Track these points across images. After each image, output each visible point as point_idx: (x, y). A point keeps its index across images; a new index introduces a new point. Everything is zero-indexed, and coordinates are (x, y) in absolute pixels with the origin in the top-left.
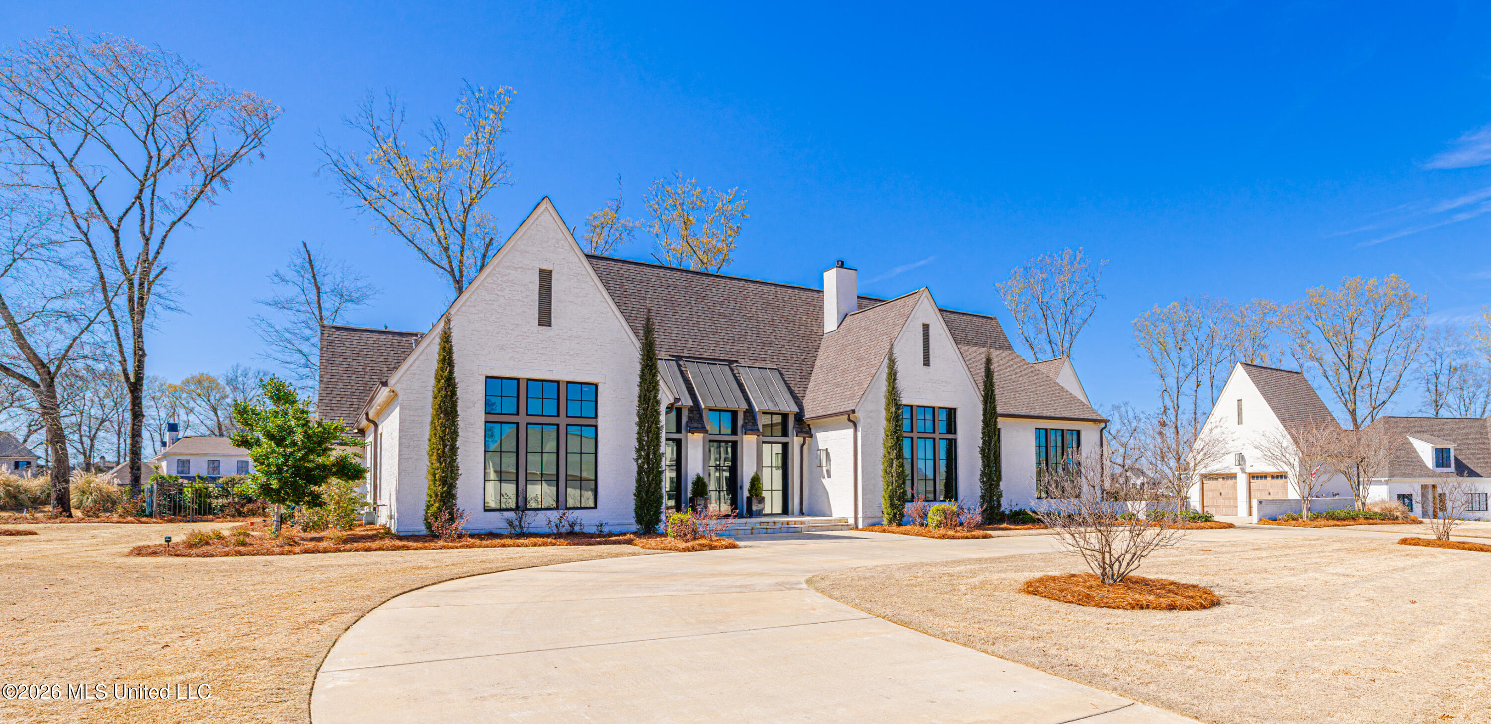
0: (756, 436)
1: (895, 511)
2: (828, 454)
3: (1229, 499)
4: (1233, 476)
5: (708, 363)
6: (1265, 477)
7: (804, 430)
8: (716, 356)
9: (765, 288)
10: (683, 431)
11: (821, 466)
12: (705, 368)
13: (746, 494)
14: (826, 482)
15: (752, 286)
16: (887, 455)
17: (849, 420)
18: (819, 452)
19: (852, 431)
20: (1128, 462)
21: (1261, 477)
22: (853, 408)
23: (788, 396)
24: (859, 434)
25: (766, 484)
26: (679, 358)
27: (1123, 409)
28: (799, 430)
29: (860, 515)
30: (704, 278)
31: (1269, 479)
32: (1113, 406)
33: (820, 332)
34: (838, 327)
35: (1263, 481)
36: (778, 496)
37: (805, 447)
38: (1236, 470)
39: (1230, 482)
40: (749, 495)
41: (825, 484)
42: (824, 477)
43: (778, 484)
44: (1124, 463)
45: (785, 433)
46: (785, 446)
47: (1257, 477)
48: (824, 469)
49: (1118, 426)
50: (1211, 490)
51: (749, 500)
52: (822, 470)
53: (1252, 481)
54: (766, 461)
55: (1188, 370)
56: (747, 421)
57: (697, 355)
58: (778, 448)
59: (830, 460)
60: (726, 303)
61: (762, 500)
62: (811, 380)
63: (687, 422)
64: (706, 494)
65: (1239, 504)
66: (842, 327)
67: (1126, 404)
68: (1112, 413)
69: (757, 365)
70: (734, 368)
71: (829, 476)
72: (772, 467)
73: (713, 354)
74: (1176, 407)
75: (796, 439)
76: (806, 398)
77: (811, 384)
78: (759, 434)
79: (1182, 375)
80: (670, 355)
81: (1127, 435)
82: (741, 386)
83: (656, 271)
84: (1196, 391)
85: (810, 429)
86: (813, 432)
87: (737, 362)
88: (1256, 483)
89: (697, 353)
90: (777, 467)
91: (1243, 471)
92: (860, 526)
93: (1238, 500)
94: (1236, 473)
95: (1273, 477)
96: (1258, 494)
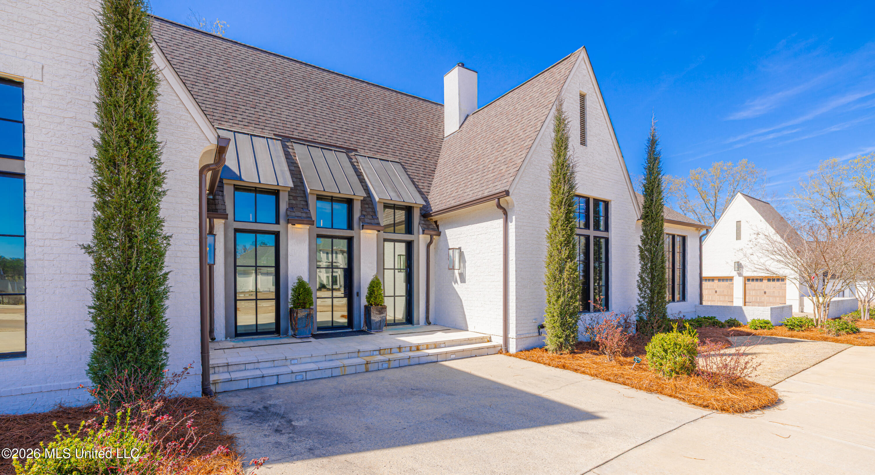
0: (376, 232)
1: (567, 332)
2: (461, 254)
3: (724, 296)
4: (731, 279)
5: (322, 148)
6: (762, 280)
7: (431, 227)
8: (333, 142)
9: (387, 93)
10: (282, 221)
11: (453, 269)
12: (316, 152)
13: (364, 302)
14: (459, 287)
15: (374, 89)
16: (555, 253)
17: (499, 206)
18: (451, 251)
19: (500, 222)
21: (757, 280)
22: (507, 188)
23: (412, 188)
24: (512, 226)
25: (388, 290)
26: (288, 139)
28: (425, 226)
29: (512, 334)
30: (325, 74)
31: (765, 281)
33: (441, 136)
34: (460, 127)
35: (759, 283)
36: (401, 303)
37: (432, 247)
38: (734, 274)
39: (726, 283)
40: (367, 304)
41: (457, 290)
42: (456, 282)
43: (401, 289)
45: (409, 230)
46: (409, 245)
47: (753, 280)
48: (456, 272)
50: (708, 289)
51: (367, 309)
52: (454, 273)
53: (747, 282)
54: (389, 263)
56: (364, 213)
57: (310, 138)
58: (401, 248)
59: (465, 262)
60: (347, 97)
61: (383, 309)
62: (435, 177)
63: (287, 210)
64: (311, 304)
65: (735, 300)
66: (464, 126)
69: (378, 156)
70: (352, 157)
71: (463, 280)
72: (394, 269)
73: (328, 140)
75: (421, 236)
76: (431, 193)
77: (435, 180)
78: (378, 228)
80: (274, 134)
82: (359, 175)
83: (272, 57)
85: (438, 226)
86: (441, 229)
87: (356, 151)
88: (751, 285)
89: (309, 137)
90: (400, 270)
91: (740, 275)
92: (513, 349)
93: (734, 296)
94: (733, 277)
95: (769, 280)
96: (753, 293)
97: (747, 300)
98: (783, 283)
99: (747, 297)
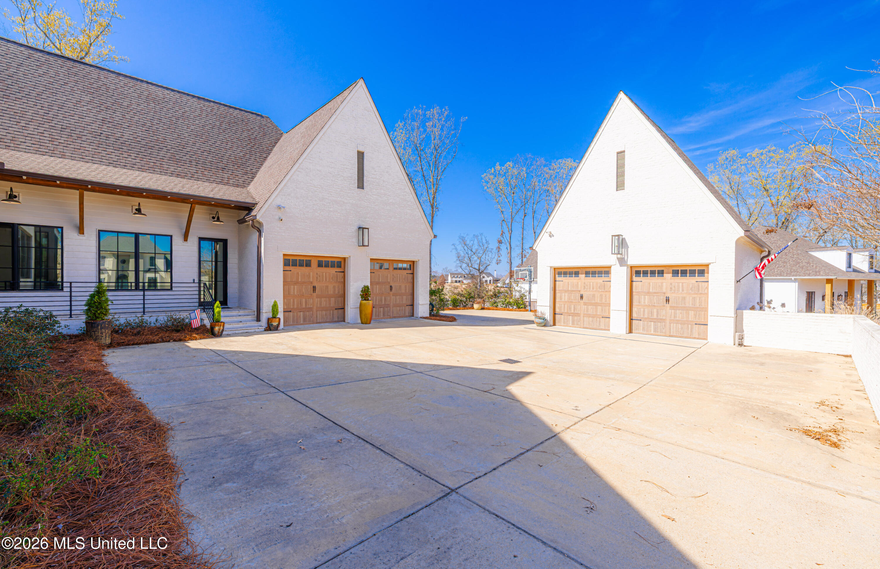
3: (596, 305)
4: (605, 272)
6: (661, 273)
20: (482, 268)
21: (653, 273)
27: (480, 237)
31: (668, 276)
32: (474, 235)
35: (656, 280)
38: (611, 260)
39: (598, 280)
44: (479, 268)
47: (645, 273)
49: (477, 247)
50: (567, 291)
53: (635, 278)
55: (519, 206)
65: (612, 315)
67: (481, 234)
68: (473, 239)
74: (510, 232)
79: (515, 211)
81: (481, 252)
84: (523, 219)
88: (641, 283)
91: (622, 262)
93: (612, 307)
94: (610, 267)
95: (675, 273)
96: (646, 300)
97: (635, 315)
98: (701, 279)
99: (635, 309)
